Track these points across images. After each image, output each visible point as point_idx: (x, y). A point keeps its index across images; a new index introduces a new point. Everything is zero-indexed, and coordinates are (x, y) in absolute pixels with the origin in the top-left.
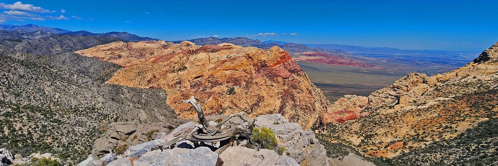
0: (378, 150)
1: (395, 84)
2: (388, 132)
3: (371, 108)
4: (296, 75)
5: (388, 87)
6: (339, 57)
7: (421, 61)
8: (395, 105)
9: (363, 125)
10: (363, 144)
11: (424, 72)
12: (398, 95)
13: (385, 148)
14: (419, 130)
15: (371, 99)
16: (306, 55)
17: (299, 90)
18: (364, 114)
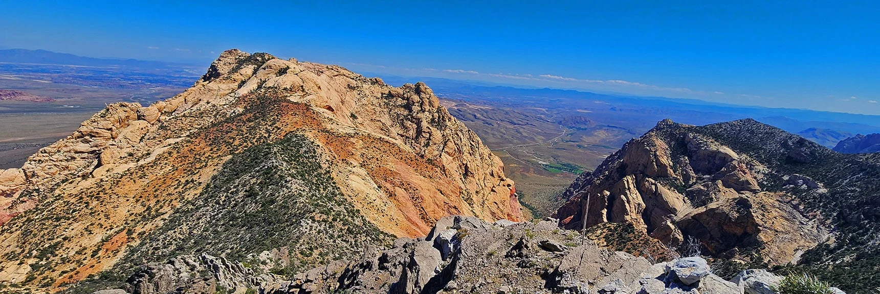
0: (79, 266)
1: (83, 129)
2: (92, 224)
3: (38, 191)
5: (69, 137)
7: (125, 79)
8: (94, 169)
9: (26, 234)
10: (38, 273)
11: (135, 99)
12: (95, 149)
13: (92, 256)
14: (148, 200)
15: (32, 170)
18: (21, 209)
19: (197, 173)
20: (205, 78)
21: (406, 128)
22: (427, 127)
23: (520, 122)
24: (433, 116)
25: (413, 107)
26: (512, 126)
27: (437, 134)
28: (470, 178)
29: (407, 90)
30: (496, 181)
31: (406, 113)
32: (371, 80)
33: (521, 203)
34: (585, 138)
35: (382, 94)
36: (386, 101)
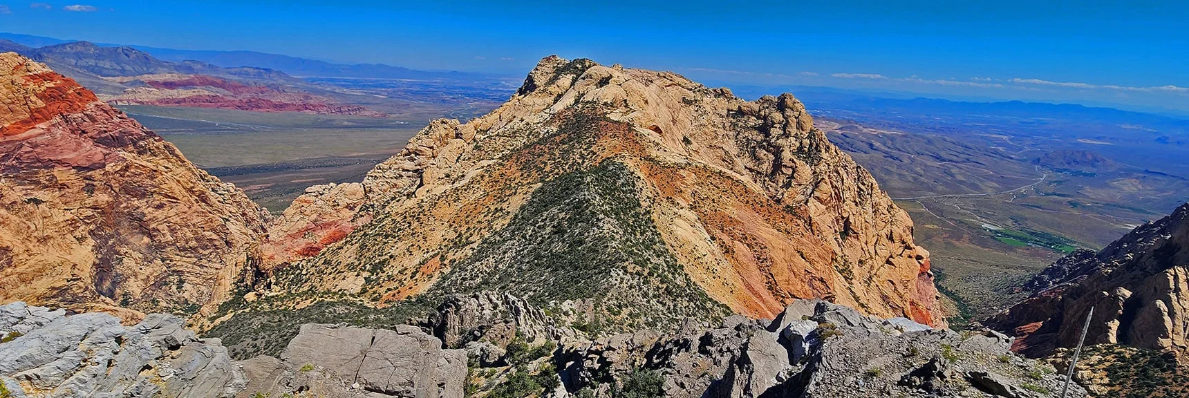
0: (401, 286)
1: (410, 146)
2: (412, 245)
3: (372, 206)
4: (132, 152)
5: (399, 154)
6: (268, 89)
7: (446, 94)
8: (417, 188)
9: (363, 247)
10: (370, 286)
11: (455, 116)
12: (418, 167)
13: (411, 278)
14: (460, 226)
15: (369, 185)
16: (155, 84)
17: (158, 199)
18: (360, 222)
19: (507, 201)
20: (521, 92)
21: (759, 160)
22: (790, 160)
23: (955, 158)
24: (801, 143)
25: (772, 129)
26: (937, 164)
27: (805, 171)
28: (853, 240)
29: (766, 105)
30: (897, 248)
31: (761, 137)
32: (715, 91)
33: (937, 286)
34: (1088, 191)
35: (729, 110)
36: (734, 121)
